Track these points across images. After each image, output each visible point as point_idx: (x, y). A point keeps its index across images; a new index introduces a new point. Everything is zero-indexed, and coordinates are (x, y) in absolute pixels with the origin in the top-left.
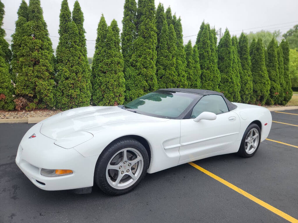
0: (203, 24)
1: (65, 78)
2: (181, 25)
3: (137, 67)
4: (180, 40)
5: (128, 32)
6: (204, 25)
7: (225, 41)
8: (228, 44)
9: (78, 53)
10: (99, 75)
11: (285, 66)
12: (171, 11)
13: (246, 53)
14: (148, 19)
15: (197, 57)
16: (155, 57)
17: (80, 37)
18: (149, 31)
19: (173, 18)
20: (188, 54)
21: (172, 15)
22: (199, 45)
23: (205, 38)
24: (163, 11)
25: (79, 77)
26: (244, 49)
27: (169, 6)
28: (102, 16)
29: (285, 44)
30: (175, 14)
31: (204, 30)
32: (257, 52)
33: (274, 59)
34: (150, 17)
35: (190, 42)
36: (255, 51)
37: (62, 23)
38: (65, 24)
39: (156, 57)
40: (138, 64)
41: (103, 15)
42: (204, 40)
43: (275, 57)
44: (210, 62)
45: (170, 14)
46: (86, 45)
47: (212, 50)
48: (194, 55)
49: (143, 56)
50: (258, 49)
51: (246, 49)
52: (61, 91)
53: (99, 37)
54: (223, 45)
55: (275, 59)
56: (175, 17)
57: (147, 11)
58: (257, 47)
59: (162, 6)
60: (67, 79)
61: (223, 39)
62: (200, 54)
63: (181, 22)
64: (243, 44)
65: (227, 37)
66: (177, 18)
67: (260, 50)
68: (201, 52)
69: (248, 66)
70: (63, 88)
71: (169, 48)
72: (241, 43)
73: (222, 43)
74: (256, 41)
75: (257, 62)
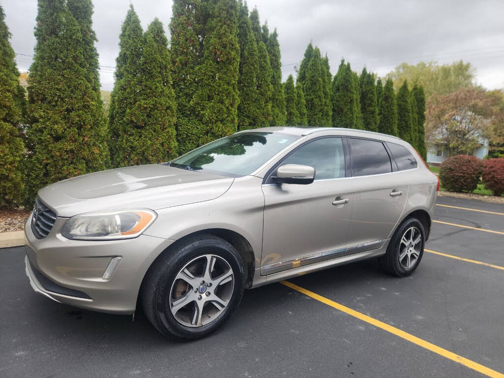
0: (310, 47)
1: (52, 137)
2: (278, 45)
3: (204, 119)
4: (276, 72)
5: (184, 49)
6: (312, 50)
7: (343, 80)
8: (349, 86)
9: (84, 82)
10: (125, 131)
11: (419, 128)
12: (259, 17)
13: (372, 103)
14: (225, 26)
15: (303, 106)
16: (236, 101)
17: (85, 49)
18: (228, 49)
19: (262, 31)
20: (289, 100)
21: (262, 24)
22: (305, 84)
23: (315, 73)
24: (247, 15)
25: (86, 136)
26: (369, 96)
27: (254, 7)
28: (131, 9)
29: (419, 91)
30: (266, 23)
31: (313, 58)
32: (385, 102)
33: (407, 114)
34: (229, 22)
35: (290, 78)
36: (383, 101)
37: (45, 12)
38: (52, 15)
39: (238, 101)
40: (207, 113)
41: (132, 6)
42: (313, 77)
43: (409, 112)
44: (322, 115)
45: (258, 23)
46: (97, 67)
47: (325, 94)
48: (299, 103)
49: (216, 98)
50: (386, 98)
51: (372, 97)
52: (41, 167)
53: (125, 54)
54: (341, 88)
55: (409, 115)
56: (265, 29)
57: (224, 10)
58: (385, 94)
59: (244, 5)
60: (58, 138)
61: (339, 78)
62: (307, 101)
63: (278, 38)
64: (368, 89)
65: (347, 74)
66: (271, 31)
67: (390, 100)
68: (309, 97)
69: (376, 124)
70: (47, 159)
71: (259, 86)
72: (364, 86)
73: (338, 84)
74: (384, 84)
75: (386, 119)
